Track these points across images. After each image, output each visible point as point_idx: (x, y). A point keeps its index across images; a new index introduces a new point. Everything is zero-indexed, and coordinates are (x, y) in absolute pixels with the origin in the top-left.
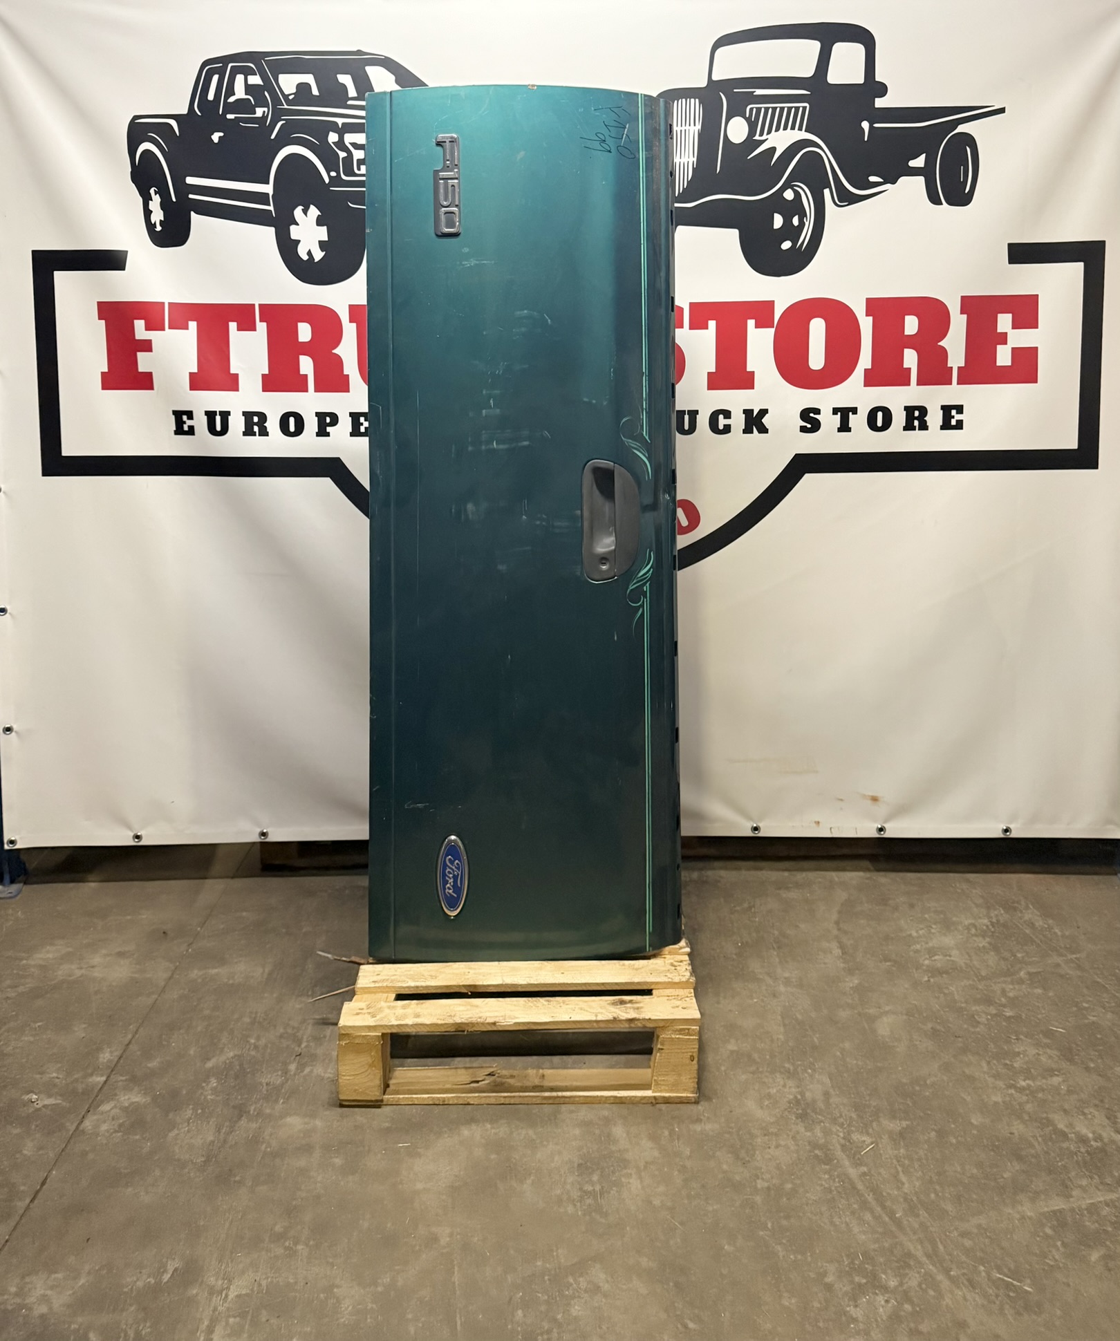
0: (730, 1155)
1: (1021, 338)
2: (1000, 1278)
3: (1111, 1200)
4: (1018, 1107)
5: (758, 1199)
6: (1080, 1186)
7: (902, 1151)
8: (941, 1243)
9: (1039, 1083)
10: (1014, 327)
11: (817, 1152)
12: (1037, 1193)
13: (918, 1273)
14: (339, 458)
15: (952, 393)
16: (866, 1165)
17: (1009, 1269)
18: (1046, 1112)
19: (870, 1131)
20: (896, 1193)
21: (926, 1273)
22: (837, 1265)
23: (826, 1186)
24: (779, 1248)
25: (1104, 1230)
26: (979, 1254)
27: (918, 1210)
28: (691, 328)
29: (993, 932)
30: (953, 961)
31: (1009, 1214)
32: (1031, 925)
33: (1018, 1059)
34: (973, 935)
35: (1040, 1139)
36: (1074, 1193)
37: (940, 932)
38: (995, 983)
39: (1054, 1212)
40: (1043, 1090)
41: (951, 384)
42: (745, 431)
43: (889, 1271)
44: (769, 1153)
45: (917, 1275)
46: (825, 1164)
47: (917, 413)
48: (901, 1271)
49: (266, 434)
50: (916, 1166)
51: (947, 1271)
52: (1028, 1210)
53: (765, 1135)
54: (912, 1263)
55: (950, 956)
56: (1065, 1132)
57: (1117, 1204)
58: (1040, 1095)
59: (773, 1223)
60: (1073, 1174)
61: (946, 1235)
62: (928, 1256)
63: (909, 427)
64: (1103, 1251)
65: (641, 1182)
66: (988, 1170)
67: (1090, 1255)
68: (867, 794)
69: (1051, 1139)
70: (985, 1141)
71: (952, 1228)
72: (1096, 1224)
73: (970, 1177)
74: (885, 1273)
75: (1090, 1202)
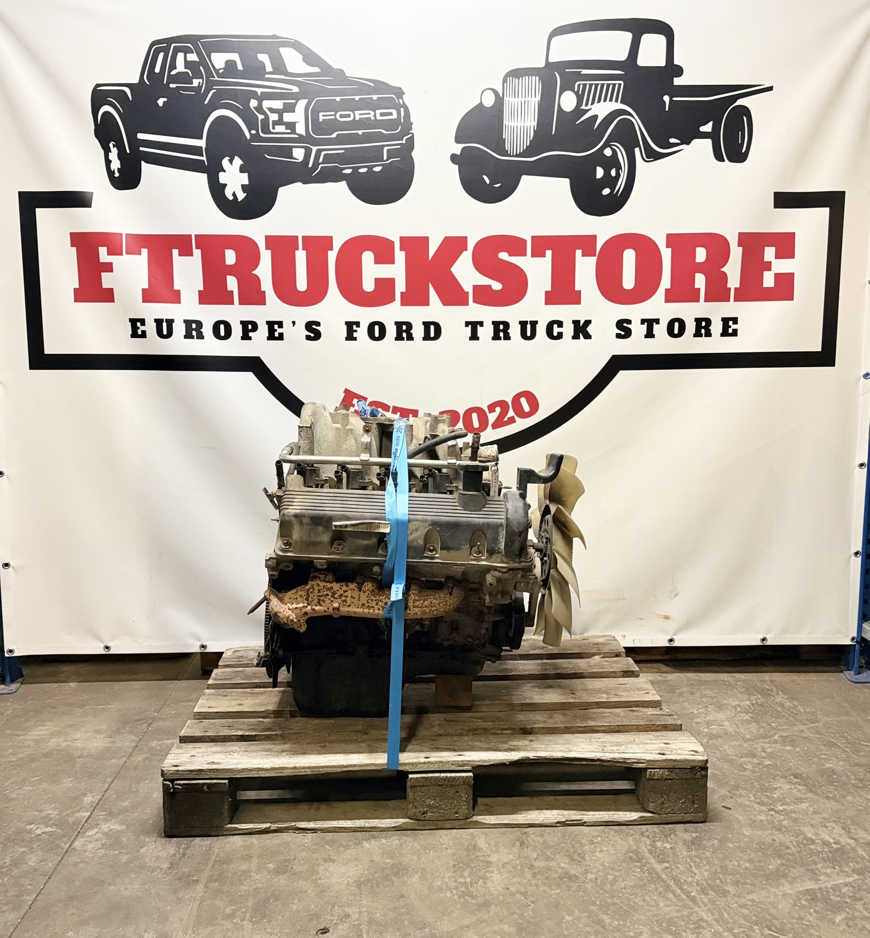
0: (566, 857)
1: (781, 266)
2: (770, 934)
3: (849, 882)
4: (777, 823)
5: (589, 886)
6: (824, 874)
7: (693, 852)
8: (726, 911)
9: (791, 807)
10: (777, 257)
11: (630, 854)
12: (795, 879)
13: (710, 931)
14: (259, 358)
15: (730, 308)
16: (668, 862)
17: (776, 928)
18: (798, 826)
19: (669, 840)
20: (690, 880)
21: (715, 931)
22: (649, 927)
23: (639, 876)
24: (605, 916)
25: (844, 901)
26: (754, 918)
27: (708, 891)
28: (533, 255)
29: (753, 710)
30: (725, 729)
31: (775, 892)
32: (781, 705)
33: (776, 792)
34: (738, 712)
35: (795, 844)
36: (821, 878)
37: (713, 710)
38: (756, 743)
39: (807, 890)
40: (795, 812)
41: (729, 301)
42: (574, 338)
43: (688, 930)
44: (596, 856)
45: (709, 933)
46: (637, 862)
47: (704, 324)
48: (697, 930)
49: (203, 338)
50: (705, 863)
51: (730, 930)
52: (787, 889)
53: (591, 844)
54: (704, 924)
55: (722, 726)
56: (812, 839)
57: (853, 884)
58: (793, 815)
59: (600, 901)
60: (820, 865)
61: (729, 907)
62: (717, 921)
63: (698, 334)
64: (844, 915)
65: (501, 876)
66: (758, 864)
67: (835, 918)
68: (661, 614)
69: (803, 843)
70: (754, 845)
71: (733, 902)
72: (839, 899)
73: (745, 869)
74: (685, 931)
75: (834, 883)
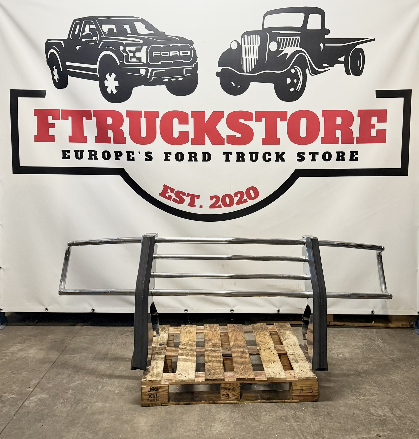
1: (380, 126)
4: (358, 405)
7: (314, 418)
9: (368, 398)
10: (378, 122)
11: (283, 418)
12: (359, 432)
14: (123, 168)
15: (354, 147)
18: (368, 407)
20: (309, 431)
28: (256, 121)
29: (363, 348)
30: (346, 357)
31: (348, 438)
32: (378, 346)
33: (363, 390)
34: (355, 349)
35: (364, 415)
36: (371, 432)
37: (342, 347)
38: (360, 365)
39: (364, 438)
40: (369, 400)
41: (354, 143)
42: (276, 161)
44: (266, 418)
47: (341, 154)
49: (97, 159)
50: (318, 423)
52: (354, 437)
55: (345, 355)
56: (373, 413)
58: (367, 401)
60: (373, 426)
63: (338, 159)
66: (343, 424)
69: (368, 415)
70: (344, 415)
73: (336, 427)
